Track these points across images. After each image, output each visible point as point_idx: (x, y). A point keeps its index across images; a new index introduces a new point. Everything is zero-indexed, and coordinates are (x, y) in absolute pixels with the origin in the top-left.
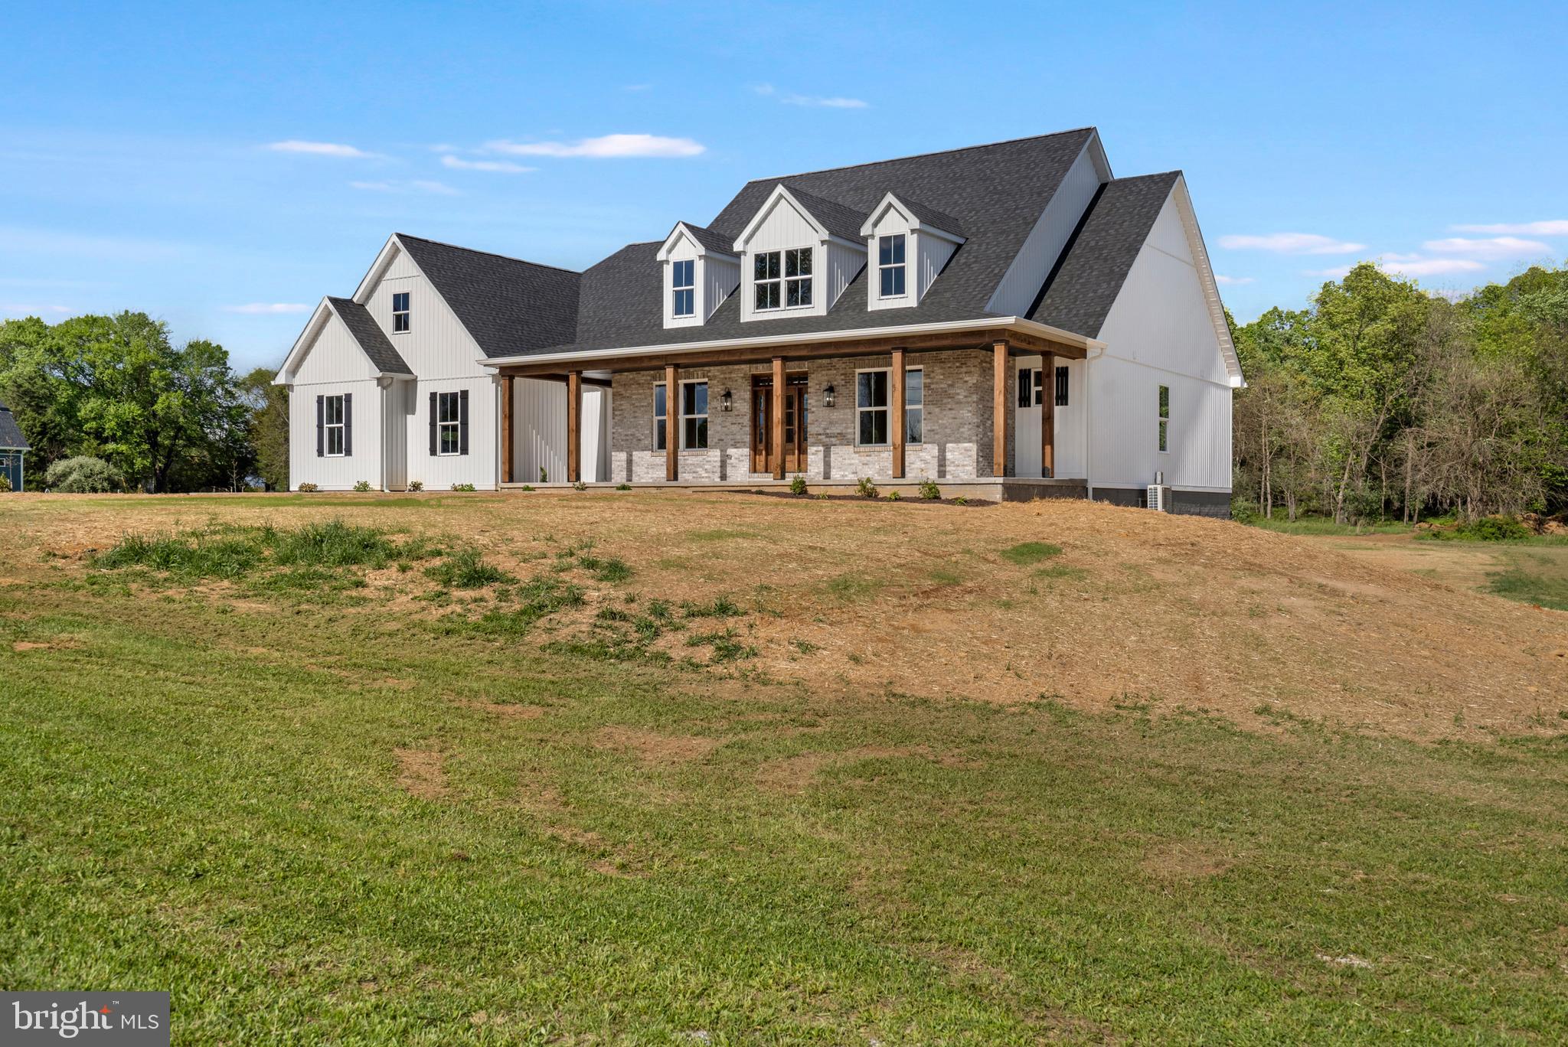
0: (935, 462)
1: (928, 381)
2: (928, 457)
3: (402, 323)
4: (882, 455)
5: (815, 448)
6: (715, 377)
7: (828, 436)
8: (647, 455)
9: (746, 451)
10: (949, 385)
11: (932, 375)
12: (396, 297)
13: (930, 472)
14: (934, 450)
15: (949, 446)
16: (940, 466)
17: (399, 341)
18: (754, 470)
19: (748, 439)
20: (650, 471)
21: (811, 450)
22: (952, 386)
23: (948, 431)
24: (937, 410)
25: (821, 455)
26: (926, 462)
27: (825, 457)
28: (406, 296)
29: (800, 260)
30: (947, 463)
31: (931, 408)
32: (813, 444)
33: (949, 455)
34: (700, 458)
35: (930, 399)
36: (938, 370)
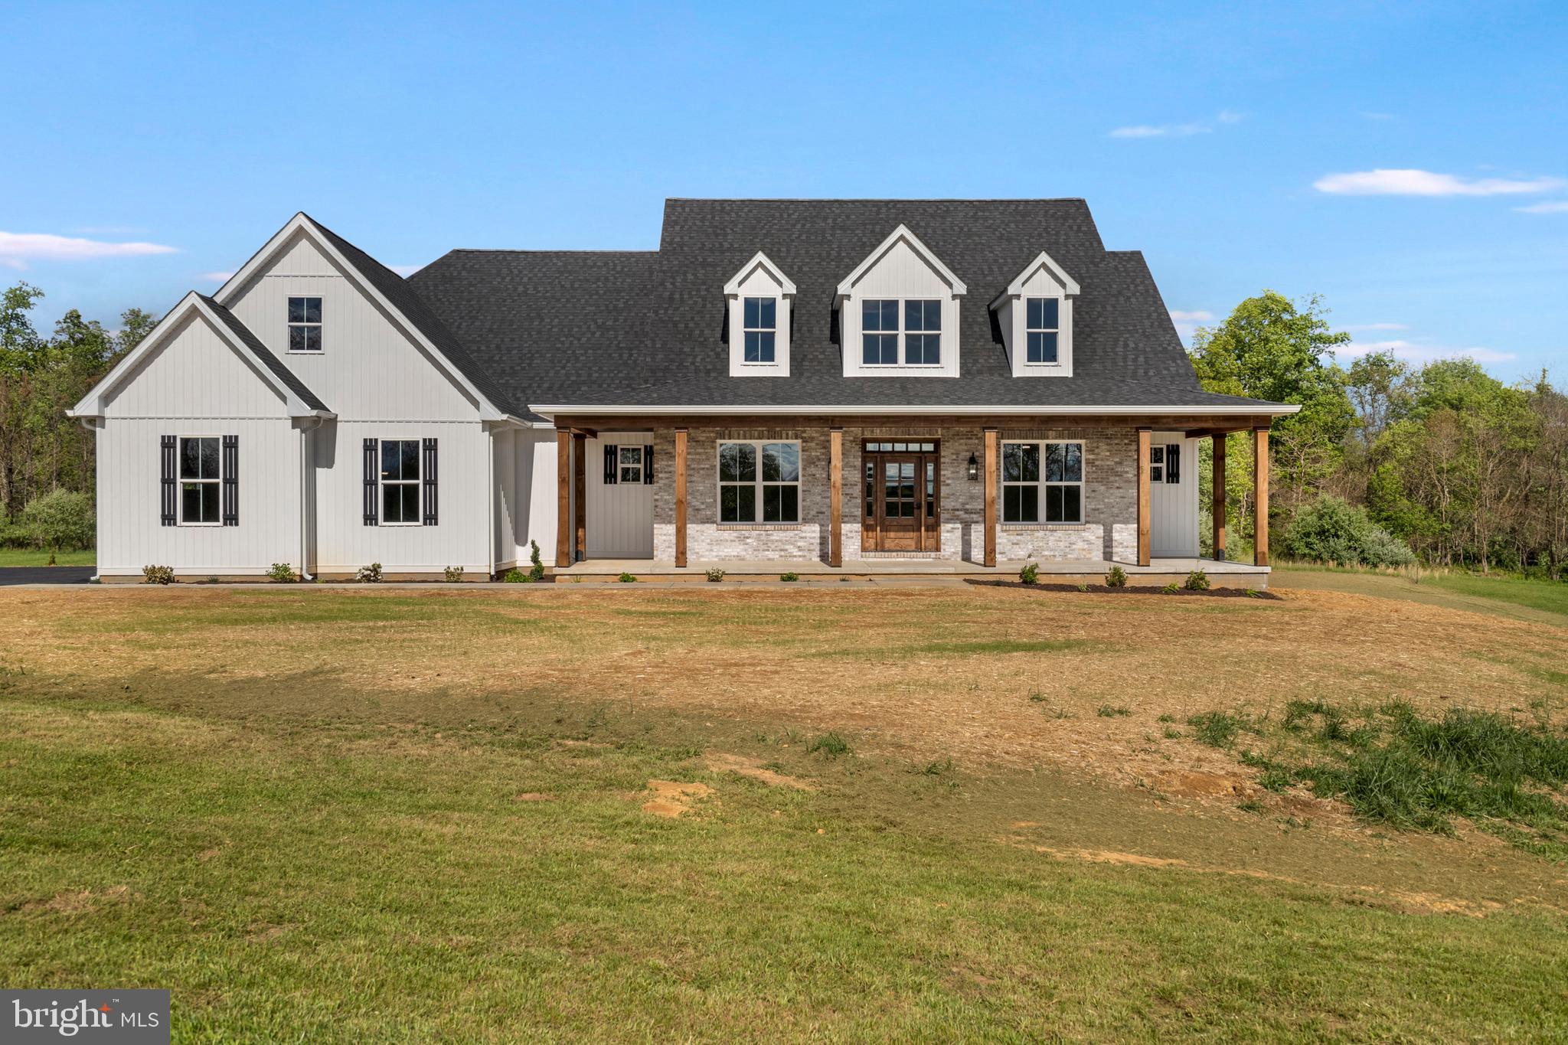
0: (1100, 542)
1: (1092, 457)
2: (1092, 538)
3: (306, 339)
4: (1037, 534)
5: (950, 526)
6: (812, 439)
7: (967, 511)
8: (710, 529)
9: (858, 527)
10: (1116, 463)
11: (1096, 451)
12: (295, 303)
13: (1094, 554)
14: (1099, 530)
15: (1116, 526)
16: (1105, 547)
17: (298, 363)
18: (864, 549)
19: (858, 512)
20: (715, 548)
21: (945, 527)
22: (1120, 463)
23: (1116, 511)
24: (1102, 488)
25: (959, 533)
26: (1089, 543)
27: (964, 535)
28: (316, 304)
29: (925, 313)
30: (1114, 544)
31: (1095, 485)
32: (948, 521)
33: (1116, 536)
34: (791, 534)
35: (1094, 476)
36: (1103, 446)
